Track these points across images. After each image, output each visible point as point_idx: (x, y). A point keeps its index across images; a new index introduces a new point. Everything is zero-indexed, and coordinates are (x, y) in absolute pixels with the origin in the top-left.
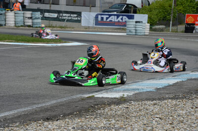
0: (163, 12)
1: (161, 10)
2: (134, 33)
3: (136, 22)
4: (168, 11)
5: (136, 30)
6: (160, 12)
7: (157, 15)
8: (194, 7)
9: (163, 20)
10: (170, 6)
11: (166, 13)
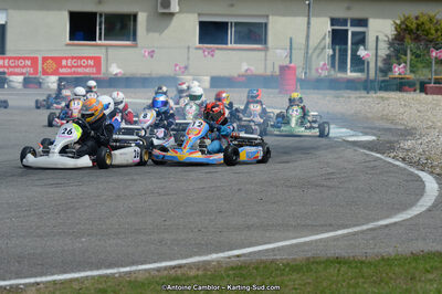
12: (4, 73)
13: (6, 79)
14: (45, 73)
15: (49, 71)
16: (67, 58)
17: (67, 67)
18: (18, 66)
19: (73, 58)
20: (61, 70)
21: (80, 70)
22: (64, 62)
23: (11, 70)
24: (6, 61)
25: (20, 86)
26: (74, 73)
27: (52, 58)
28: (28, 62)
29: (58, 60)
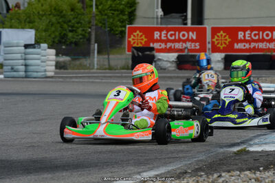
0: (59, 23)
1: (54, 20)
2: (22, 74)
3: (26, 46)
4: (70, 21)
5: (26, 65)
6: (52, 25)
7: (46, 31)
8: (122, 12)
9: (60, 42)
10: (72, 10)
11: (65, 26)
12: (152, 49)
13: (153, 57)
14: (215, 49)
15: (222, 47)
16: (244, 29)
17: (245, 41)
18: (179, 41)
19: (252, 29)
20: (237, 46)
21: (261, 45)
22: (241, 35)
23: (169, 45)
24: (164, 32)
25: (172, 67)
26: (254, 49)
27: (225, 30)
28: (193, 35)
29: (232, 32)
